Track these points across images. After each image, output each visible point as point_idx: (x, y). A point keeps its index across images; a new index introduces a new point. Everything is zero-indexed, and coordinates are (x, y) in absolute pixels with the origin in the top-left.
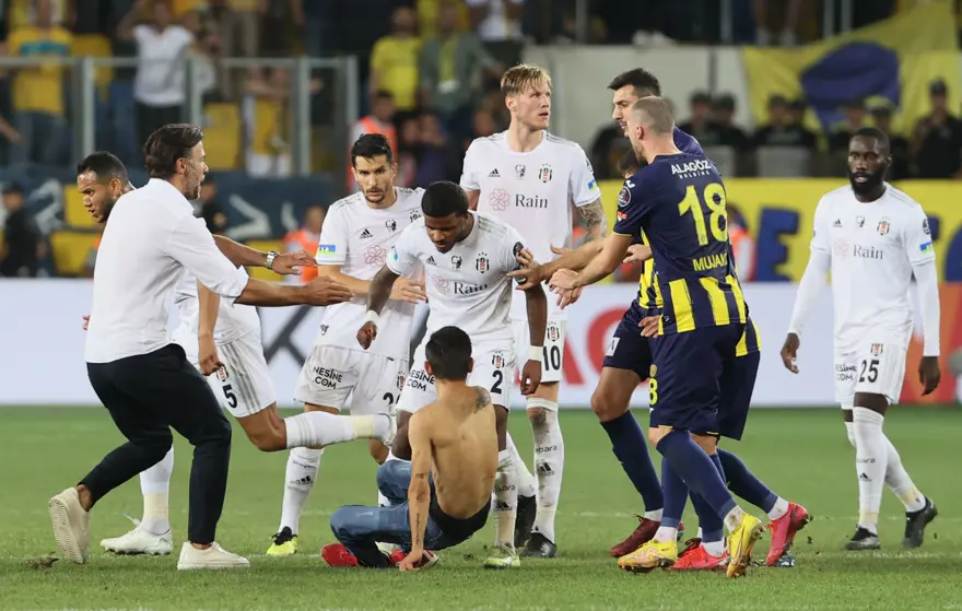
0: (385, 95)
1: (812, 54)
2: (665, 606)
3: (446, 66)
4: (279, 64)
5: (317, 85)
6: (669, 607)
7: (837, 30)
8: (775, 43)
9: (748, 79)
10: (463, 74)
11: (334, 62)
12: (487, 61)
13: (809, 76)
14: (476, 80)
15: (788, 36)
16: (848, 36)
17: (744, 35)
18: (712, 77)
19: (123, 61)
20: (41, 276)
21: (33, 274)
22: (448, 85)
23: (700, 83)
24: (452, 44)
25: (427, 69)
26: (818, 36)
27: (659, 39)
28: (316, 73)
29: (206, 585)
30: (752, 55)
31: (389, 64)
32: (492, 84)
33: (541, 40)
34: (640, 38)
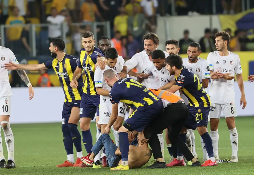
0: (118, 32)
1: (239, 16)
3: (135, 23)
5: (98, 30)
7: (246, 9)
8: (228, 13)
9: (221, 24)
10: (140, 25)
11: (103, 23)
12: (147, 22)
13: (238, 23)
14: (144, 27)
15: (232, 11)
16: (249, 11)
17: (220, 11)
18: (211, 24)
19: (44, 25)
20: (22, 87)
21: (20, 86)
22: (136, 29)
23: (208, 26)
24: (137, 17)
25: (130, 24)
26: (241, 11)
27: (195, 14)
28: (98, 27)
29: (72, 173)
30: (222, 18)
31: (119, 23)
32: (149, 29)
33: (162, 15)
34: (190, 13)
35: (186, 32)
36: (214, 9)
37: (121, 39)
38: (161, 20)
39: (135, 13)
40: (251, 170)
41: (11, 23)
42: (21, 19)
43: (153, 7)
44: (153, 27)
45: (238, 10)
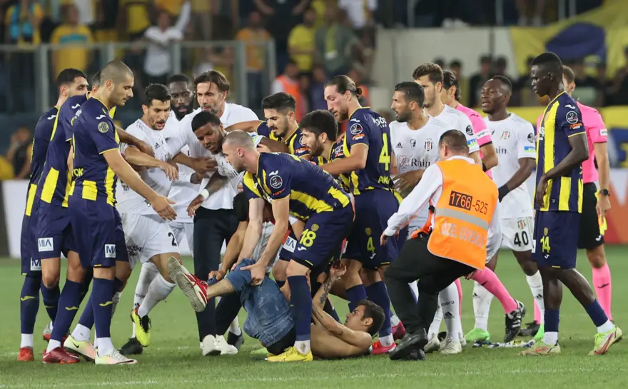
1: (552, 31)
2: (469, 372)
3: (330, 42)
4: (226, 44)
6: (472, 372)
7: (567, 15)
8: (529, 24)
9: (514, 46)
10: (340, 48)
12: (354, 40)
13: (552, 43)
14: (348, 51)
15: (537, 20)
16: (574, 19)
17: (511, 19)
18: (492, 46)
22: (331, 55)
23: (485, 50)
24: (334, 29)
26: (556, 19)
27: (459, 23)
30: (518, 33)
32: (358, 56)
33: (387, 26)
34: (447, 23)
36: (499, 15)
37: (298, 76)
38: (384, 38)
40: (574, 364)
41: (63, 40)
42: (83, 31)
43: (367, 9)
44: (367, 52)
45: (548, 19)
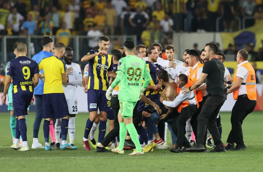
1: (236, 34)
3: (156, 37)
4: (119, 37)
7: (242, 28)
8: (228, 31)
9: (223, 39)
10: (160, 39)
12: (165, 36)
13: (236, 39)
14: (163, 40)
15: (231, 30)
16: (244, 30)
17: (221, 30)
26: (238, 30)
27: (203, 31)
30: (224, 35)
33: (177, 31)
34: (199, 31)
35: (196, 45)
36: (217, 28)
38: (176, 36)
39: (155, 29)
41: (61, 34)
42: (68, 31)
43: (169, 25)
44: (169, 41)
45: (235, 29)
